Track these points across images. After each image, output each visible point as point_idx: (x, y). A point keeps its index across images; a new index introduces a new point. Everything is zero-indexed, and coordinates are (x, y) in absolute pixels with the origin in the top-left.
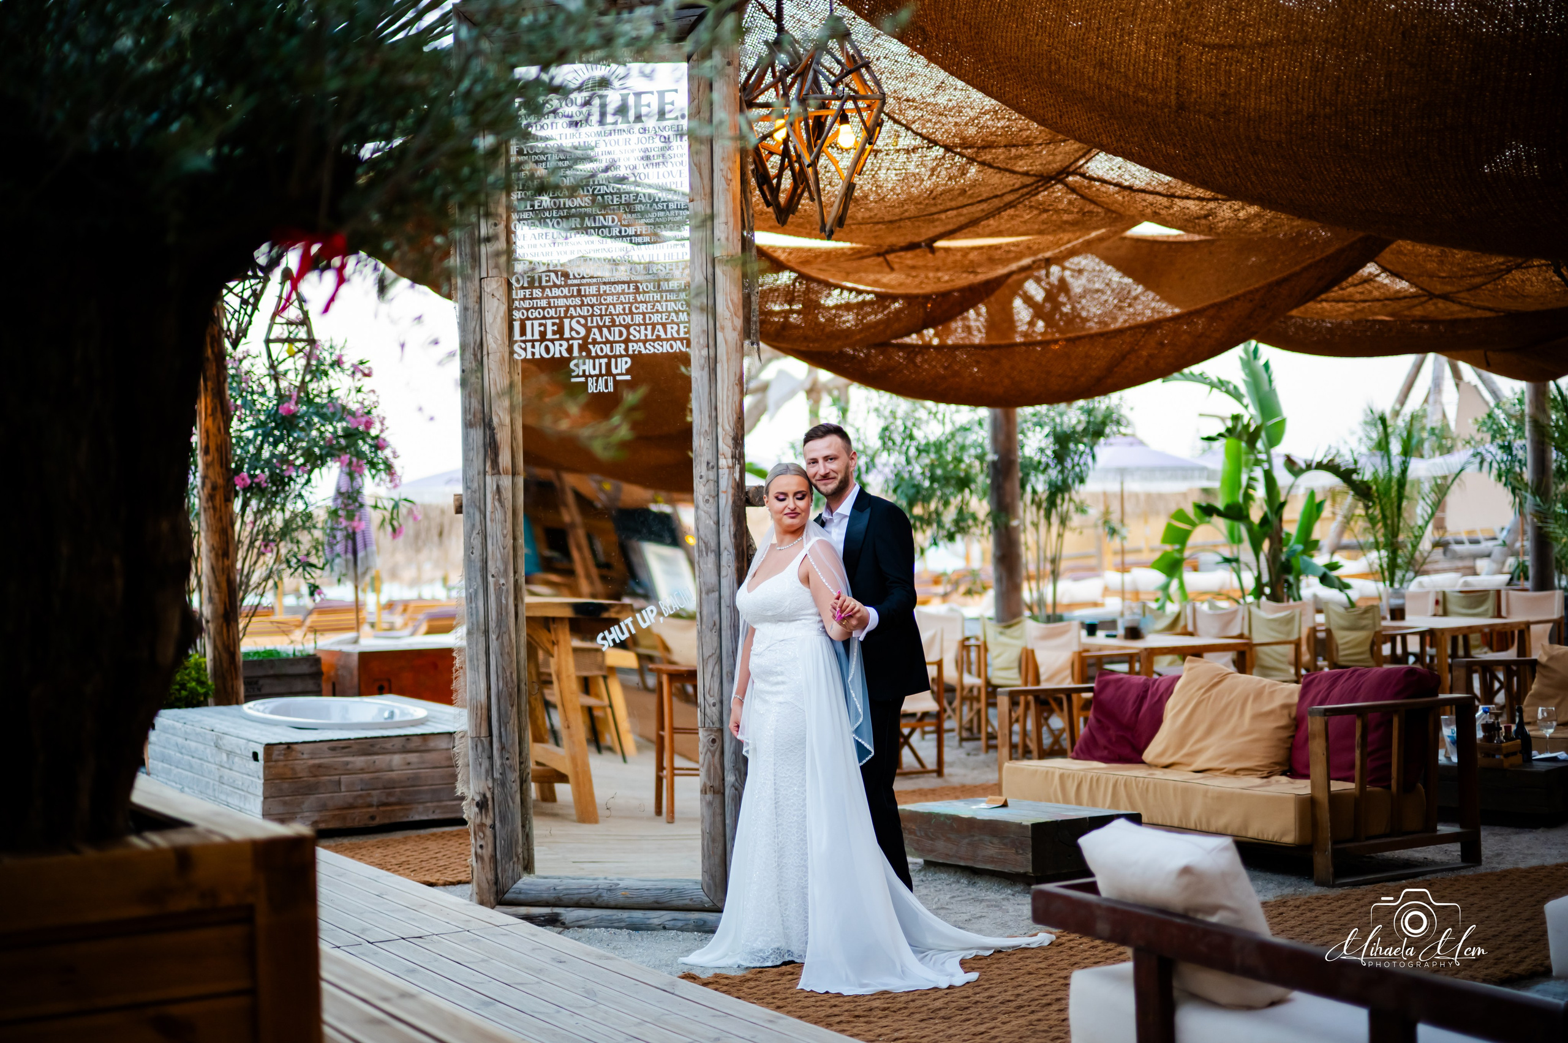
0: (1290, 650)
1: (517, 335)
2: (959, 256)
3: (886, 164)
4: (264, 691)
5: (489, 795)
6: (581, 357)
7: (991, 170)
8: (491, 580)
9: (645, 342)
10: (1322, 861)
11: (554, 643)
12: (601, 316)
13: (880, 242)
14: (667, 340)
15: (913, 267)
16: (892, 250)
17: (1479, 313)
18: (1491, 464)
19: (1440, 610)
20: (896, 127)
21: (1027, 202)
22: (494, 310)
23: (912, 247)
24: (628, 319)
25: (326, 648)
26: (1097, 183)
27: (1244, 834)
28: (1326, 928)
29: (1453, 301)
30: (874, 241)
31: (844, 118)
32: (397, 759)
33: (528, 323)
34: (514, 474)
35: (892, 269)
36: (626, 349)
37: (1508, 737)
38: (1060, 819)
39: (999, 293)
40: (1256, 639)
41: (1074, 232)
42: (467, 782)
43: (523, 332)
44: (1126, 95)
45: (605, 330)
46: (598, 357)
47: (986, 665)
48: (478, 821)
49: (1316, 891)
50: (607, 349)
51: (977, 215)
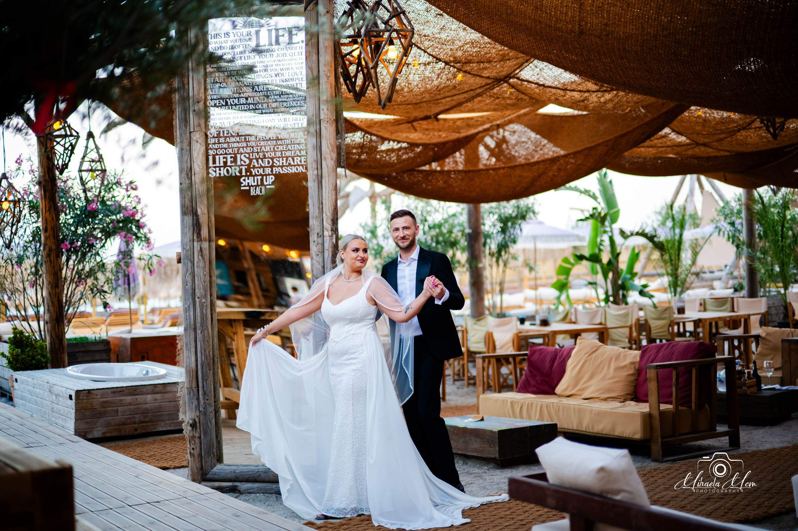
0: (627, 331)
1: (211, 164)
2: (451, 123)
3: (413, 71)
4: (79, 360)
5: (197, 420)
6: (246, 176)
7: (469, 76)
8: (197, 300)
9: (282, 167)
10: (656, 448)
11: (234, 334)
12: (258, 153)
13: (409, 115)
14: (295, 166)
15: (427, 129)
16: (415, 120)
17: (722, 153)
18: (724, 232)
19: (702, 308)
20: (419, 51)
21: (488, 93)
22: (198, 150)
23: (426, 118)
24: (273, 154)
25: (113, 336)
26: (526, 83)
27: (612, 434)
28: (662, 487)
29: (709, 147)
30: (406, 115)
31: (391, 43)
32: (149, 397)
33: (217, 157)
34: (210, 241)
35: (416, 130)
36: (272, 171)
37: (749, 378)
38: (513, 427)
39: (472, 144)
40: (609, 325)
41: (512, 110)
42: (185, 413)
43: (214, 162)
44: (550, 26)
45: (260, 161)
46: (256, 175)
47: (467, 340)
48: (191, 434)
49: (653, 465)
50: (261, 171)
51: (462, 100)
